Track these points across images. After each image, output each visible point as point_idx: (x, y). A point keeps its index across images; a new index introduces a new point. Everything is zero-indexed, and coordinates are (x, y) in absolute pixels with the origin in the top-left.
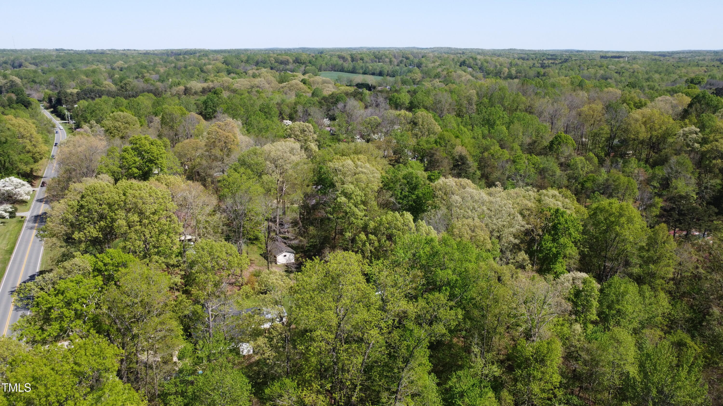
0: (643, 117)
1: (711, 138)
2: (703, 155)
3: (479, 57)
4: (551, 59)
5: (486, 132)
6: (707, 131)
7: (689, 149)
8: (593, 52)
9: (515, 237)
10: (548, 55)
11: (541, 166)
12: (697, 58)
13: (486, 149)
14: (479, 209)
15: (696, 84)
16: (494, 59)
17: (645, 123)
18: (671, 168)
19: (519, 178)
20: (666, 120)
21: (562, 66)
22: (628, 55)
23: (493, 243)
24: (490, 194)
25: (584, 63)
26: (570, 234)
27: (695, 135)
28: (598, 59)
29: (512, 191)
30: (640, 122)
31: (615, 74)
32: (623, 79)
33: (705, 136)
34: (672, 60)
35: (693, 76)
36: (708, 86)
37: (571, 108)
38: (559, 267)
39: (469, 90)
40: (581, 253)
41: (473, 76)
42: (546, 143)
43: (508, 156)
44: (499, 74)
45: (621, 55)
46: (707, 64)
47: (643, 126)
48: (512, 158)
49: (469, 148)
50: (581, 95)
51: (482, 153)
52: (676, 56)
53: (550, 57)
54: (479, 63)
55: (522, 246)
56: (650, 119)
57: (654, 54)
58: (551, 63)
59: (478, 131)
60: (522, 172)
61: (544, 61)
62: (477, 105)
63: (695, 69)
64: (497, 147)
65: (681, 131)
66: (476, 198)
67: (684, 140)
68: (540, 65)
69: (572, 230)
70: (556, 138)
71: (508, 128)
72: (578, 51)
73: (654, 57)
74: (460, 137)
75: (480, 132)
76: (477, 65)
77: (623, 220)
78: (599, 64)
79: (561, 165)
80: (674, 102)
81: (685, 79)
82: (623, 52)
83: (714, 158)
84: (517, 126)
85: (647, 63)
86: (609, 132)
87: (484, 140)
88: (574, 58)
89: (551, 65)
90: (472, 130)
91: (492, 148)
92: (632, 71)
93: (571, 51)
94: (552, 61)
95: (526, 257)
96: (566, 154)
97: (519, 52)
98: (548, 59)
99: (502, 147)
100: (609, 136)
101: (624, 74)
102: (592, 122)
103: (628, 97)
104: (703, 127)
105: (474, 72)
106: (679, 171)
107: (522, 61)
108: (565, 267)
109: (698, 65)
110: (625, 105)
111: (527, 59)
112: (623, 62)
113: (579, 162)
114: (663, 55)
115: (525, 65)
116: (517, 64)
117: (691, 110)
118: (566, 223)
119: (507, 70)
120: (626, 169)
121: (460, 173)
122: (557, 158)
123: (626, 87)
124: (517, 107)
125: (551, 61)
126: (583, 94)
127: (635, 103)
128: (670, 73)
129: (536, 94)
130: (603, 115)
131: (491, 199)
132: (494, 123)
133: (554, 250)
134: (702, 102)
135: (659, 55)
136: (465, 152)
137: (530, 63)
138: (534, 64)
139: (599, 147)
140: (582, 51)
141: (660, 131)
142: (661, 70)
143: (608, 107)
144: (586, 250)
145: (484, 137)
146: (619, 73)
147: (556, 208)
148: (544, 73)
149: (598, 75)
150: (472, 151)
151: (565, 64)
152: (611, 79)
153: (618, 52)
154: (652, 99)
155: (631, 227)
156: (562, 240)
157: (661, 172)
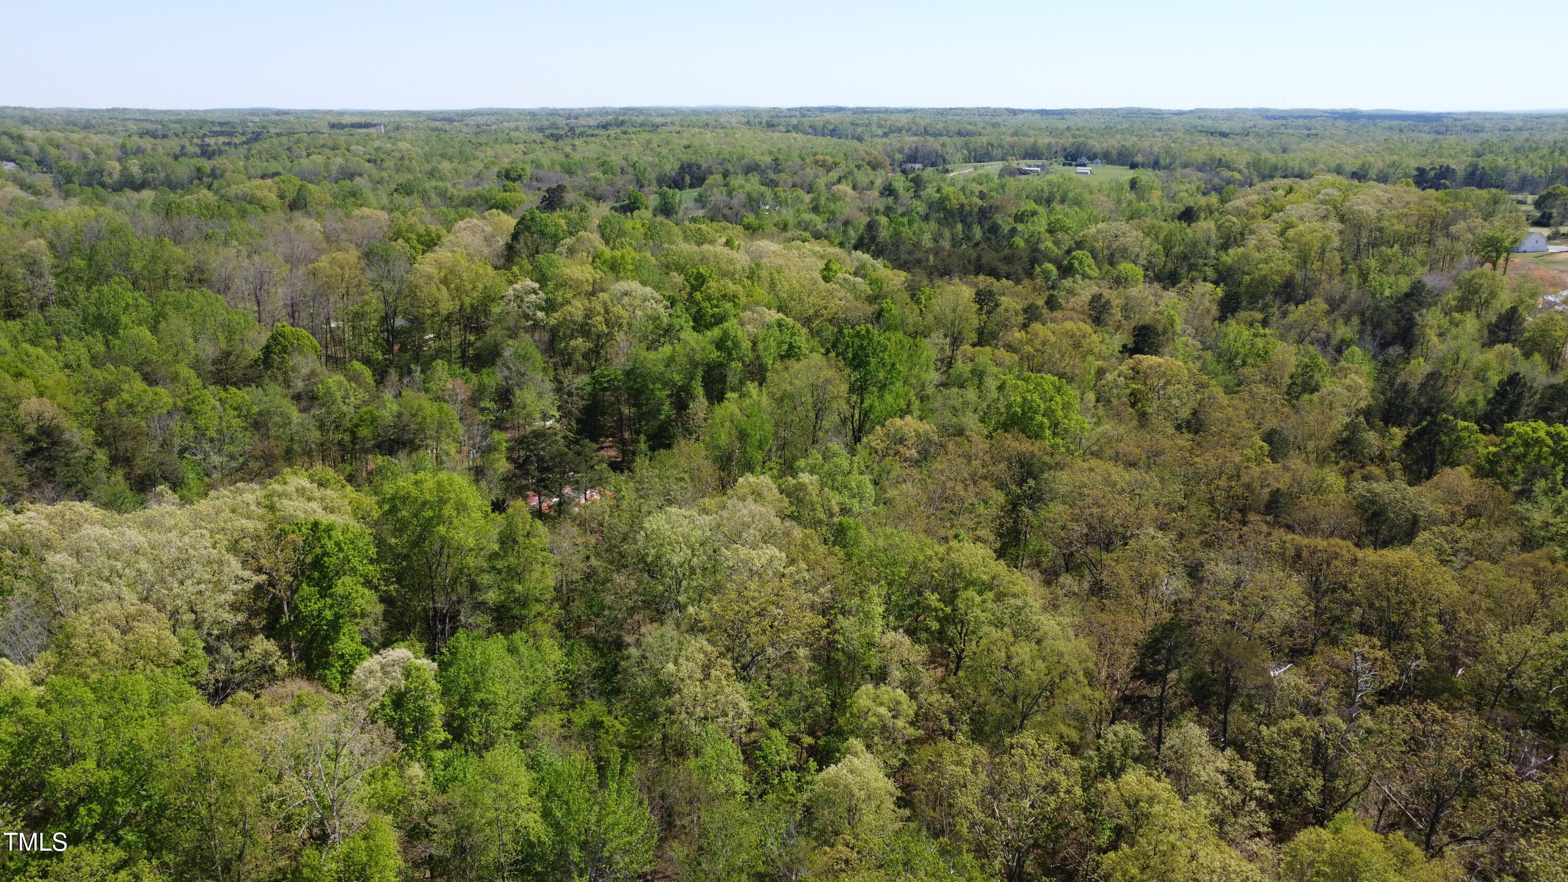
0: (440, 268)
1: (560, 299)
2: (554, 332)
3: (28, 132)
4: (222, 134)
5: (100, 348)
6: (551, 285)
7: (530, 322)
8: (311, 114)
9: (235, 608)
10: (213, 123)
11: (255, 409)
12: (505, 124)
13: (109, 392)
14: (127, 571)
15: (514, 180)
16: (76, 137)
17: (445, 281)
18: (509, 368)
19: (207, 446)
20: (481, 271)
21: (249, 150)
22: (385, 120)
23: (184, 641)
24: (148, 525)
25: (298, 141)
26: (354, 570)
27: (533, 296)
28: (326, 130)
29: (203, 506)
30: (436, 280)
31: (367, 164)
32: (384, 174)
33: (550, 295)
34: (465, 129)
35: (505, 163)
36: (535, 183)
37: (292, 260)
38: (346, 643)
39: (23, 241)
40: (386, 599)
41: (23, 186)
42: (254, 353)
43: (171, 401)
44: (97, 176)
45: (370, 120)
46: (525, 137)
47: (444, 289)
48: (180, 404)
49: (61, 398)
50: (308, 228)
51: (100, 402)
52: (472, 121)
53: (217, 129)
54: (35, 149)
55: (254, 622)
56: (452, 271)
57: (432, 116)
58: (224, 143)
59: (77, 349)
60: (212, 433)
61: (206, 139)
62: (57, 276)
63: (507, 147)
64: (139, 385)
65: (511, 291)
66: (115, 546)
67: (519, 307)
68: (198, 151)
69: (355, 562)
70: (274, 338)
71: (154, 330)
72: (279, 113)
73: (433, 124)
74: (28, 372)
75: (83, 350)
76: (27, 153)
77: (448, 510)
78: (330, 143)
79: (297, 397)
80: (489, 229)
81: (496, 169)
82: (373, 113)
83: (572, 337)
84: (176, 322)
85: (423, 136)
86: (382, 306)
87: (97, 372)
88: (273, 131)
89: (223, 148)
90: (58, 349)
91: (126, 386)
92: (398, 155)
93: (264, 113)
94: (227, 140)
95: (271, 645)
96: (304, 371)
97: (138, 117)
98: (216, 134)
99: (150, 380)
100: (383, 314)
101: (385, 165)
102: (344, 291)
103: (404, 227)
104: (542, 280)
105: (24, 174)
106: (523, 370)
107: (152, 140)
108: (358, 638)
109: (510, 141)
110: (400, 241)
111: (164, 136)
112: (378, 138)
113: (334, 388)
114: (448, 118)
115: (160, 150)
116: (139, 151)
117: (518, 246)
118: (341, 550)
119: (117, 165)
120: (431, 385)
121: (52, 469)
122: (287, 384)
123: (395, 195)
124: (166, 271)
125: (221, 139)
126: (311, 225)
127: (420, 236)
128: (467, 159)
129: (207, 237)
130: (363, 270)
131: (154, 536)
132: (117, 322)
133: (328, 614)
134: (533, 229)
135: (443, 119)
136: (48, 409)
137: (173, 144)
138: (183, 147)
139: (369, 341)
140: (287, 113)
141: (475, 294)
142: (450, 151)
143: (369, 255)
144: (392, 587)
145: (96, 361)
146: (375, 162)
147: (312, 519)
148: (213, 170)
149: (334, 168)
150: (70, 404)
151: (257, 146)
152: (361, 175)
153: (362, 113)
154: (449, 226)
155: (466, 520)
156: (339, 589)
157: (493, 378)
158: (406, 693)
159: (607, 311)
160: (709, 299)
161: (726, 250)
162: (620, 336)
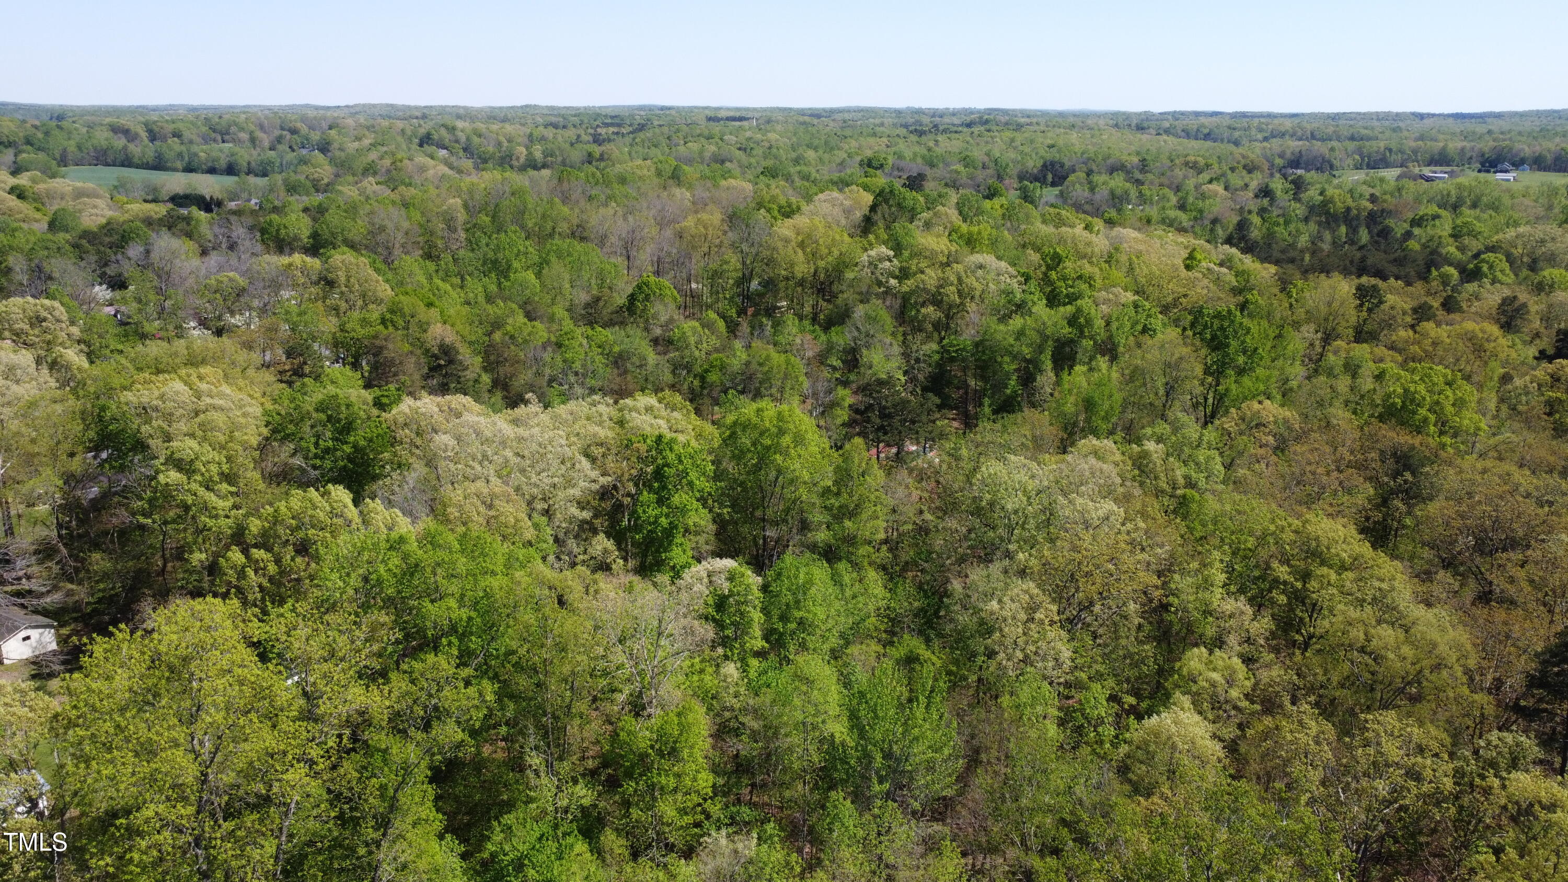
0: (798, 234)
1: (914, 268)
2: (905, 298)
3: (460, 124)
4: (612, 125)
5: (493, 288)
6: (906, 254)
7: (882, 289)
8: (691, 109)
9: (582, 506)
10: (606, 116)
11: (616, 349)
12: (871, 120)
13: (497, 325)
14: (496, 457)
15: (876, 169)
16: (495, 127)
17: (802, 245)
18: (858, 329)
19: (572, 379)
20: (838, 237)
21: (634, 139)
22: (756, 115)
23: (536, 526)
24: (515, 422)
25: (678, 131)
26: (691, 484)
27: (888, 263)
28: (703, 123)
29: (562, 410)
30: (793, 244)
31: (738, 152)
32: (753, 160)
33: (904, 264)
34: (832, 124)
35: (869, 153)
36: (896, 173)
37: (662, 224)
38: (678, 554)
39: (445, 200)
40: (718, 520)
41: (451, 167)
42: (620, 300)
43: (546, 335)
44: (508, 159)
45: (744, 114)
46: (888, 132)
47: (800, 252)
48: (553, 339)
49: (459, 327)
50: (679, 196)
51: (489, 334)
52: (838, 117)
53: (609, 121)
54: (463, 139)
55: (597, 522)
56: (809, 236)
57: (801, 112)
58: (613, 133)
59: (476, 287)
60: (577, 366)
61: (599, 130)
62: (467, 230)
63: (872, 140)
64: (521, 319)
65: (865, 258)
66: (488, 434)
67: (872, 273)
68: (590, 138)
69: (693, 475)
70: (639, 287)
71: (538, 275)
72: (662, 108)
73: (801, 119)
74: (437, 303)
75: (480, 289)
76: (457, 141)
77: (786, 440)
78: (706, 132)
79: (655, 342)
80: (847, 203)
81: (859, 158)
82: (747, 109)
83: (923, 305)
84: (558, 270)
85: (791, 128)
86: (739, 266)
87: (489, 307)
88: (656, 123)
89: (612, 137)
90: (462, 287)
91: (510, 321)
92: (767, 145)
93: (650, 108)
94: (615, 130)
95: (610, 544)
96: (663, 319)
97: (545, 112)
98: (607, 125)
99: (530, 316)
100: (740, 274)
101: (754, 152)
102: (706, 249)
103: (767, 198)
104: (898, 248)
105: (453, 159)
106: (872, 332)
107: (554, 131)
108: (690, 553)
109: (874, 135)
110: (762, 211)
111: (564, 127)
112: (750, 129)
113: (689, 334)
114: (816, 114)
115: (560, 139)
116: (543, 139)
117: (875, 218)
118: (681, 462)
119: (524, 150)
120: (780, 338)
121: (447, 384)
122: (647, 329)
123: (761, 177)
124: (554, 228)
125: (611, 129)
126: (682, 195)
127: (781, 207)
128: (832, 149)
129: (590, 199)
130: (725, 233)
131: (521, 431)
132: (509, 267)
133: (664, 521)
134: (891, 202)
135: (811, 115)
136: (450, 337)
137: (571, 133)
138: (579, 136)
139: (725, 298)
140: (669, 108)
141: (830, 259)
142: (816, 142)
143: (733, 218)
144: (725, 511)
145: (490, 299)
146: (745, 150)
147: (657, 433)
148: (602, 155)
149: (707, 155)
150: (466, 333)
151: (641, 135)
152: (731, 161)
153: (738, 109)
154: (809, 199)
155: (802, 453)
156: (676, 500)
157: (842, 337)
158: (730, 596)
159: (960, 280)
160: (1064, 279)
161: (1086, 234)
162: (972, 307)
